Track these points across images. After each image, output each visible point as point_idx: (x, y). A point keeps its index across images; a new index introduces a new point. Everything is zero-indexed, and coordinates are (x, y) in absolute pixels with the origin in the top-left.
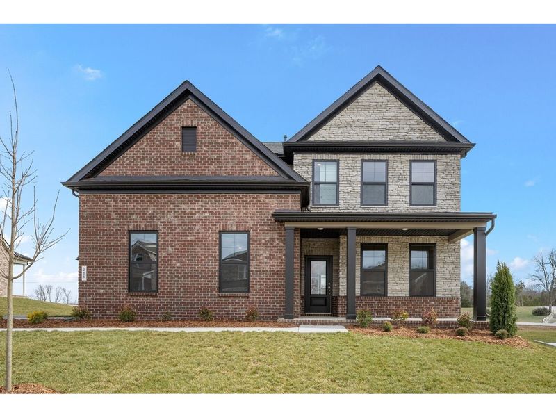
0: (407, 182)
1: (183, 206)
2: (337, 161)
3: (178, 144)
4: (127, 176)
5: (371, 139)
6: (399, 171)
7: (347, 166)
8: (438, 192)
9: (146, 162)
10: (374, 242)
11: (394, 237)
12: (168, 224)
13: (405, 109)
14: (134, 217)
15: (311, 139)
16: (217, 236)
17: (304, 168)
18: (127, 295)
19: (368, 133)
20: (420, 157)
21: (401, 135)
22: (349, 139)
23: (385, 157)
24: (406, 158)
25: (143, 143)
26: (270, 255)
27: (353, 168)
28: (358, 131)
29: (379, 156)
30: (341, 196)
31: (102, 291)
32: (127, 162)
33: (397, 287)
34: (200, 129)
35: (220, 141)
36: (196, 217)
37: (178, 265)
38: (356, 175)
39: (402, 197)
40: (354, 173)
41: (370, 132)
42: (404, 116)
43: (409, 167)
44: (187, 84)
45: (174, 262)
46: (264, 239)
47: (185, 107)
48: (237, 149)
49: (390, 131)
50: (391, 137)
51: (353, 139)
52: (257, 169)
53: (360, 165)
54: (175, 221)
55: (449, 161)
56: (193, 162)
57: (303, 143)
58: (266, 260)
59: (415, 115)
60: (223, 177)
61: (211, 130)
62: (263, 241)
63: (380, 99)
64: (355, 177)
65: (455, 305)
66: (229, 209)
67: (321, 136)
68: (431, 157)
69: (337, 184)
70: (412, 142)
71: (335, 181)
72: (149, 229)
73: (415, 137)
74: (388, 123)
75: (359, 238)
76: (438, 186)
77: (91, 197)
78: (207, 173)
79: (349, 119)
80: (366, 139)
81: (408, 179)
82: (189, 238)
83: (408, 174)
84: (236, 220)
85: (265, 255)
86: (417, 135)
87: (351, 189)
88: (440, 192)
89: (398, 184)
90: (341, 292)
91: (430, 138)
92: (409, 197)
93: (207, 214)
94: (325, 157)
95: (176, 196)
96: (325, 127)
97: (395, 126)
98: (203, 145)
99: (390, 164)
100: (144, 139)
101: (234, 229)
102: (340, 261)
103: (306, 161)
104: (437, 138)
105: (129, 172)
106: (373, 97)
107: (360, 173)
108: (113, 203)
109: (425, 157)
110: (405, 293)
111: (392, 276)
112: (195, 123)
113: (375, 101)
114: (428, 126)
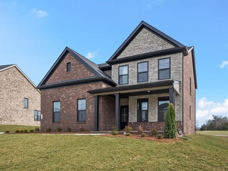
0: (157, 70)
1: (67, 91)
2: (128, 65)
3: (66, 70)
4: (52, 83)
5: (141, 53)
6: (153, 65)
7: (132, 67)
8: (171, 72)
9: (57, 77)
10: (143, 98)
11: (151, 95)
12: (63, 98)
13: (156, 36)
14: (54, 97)
15: (118, 58)
16: (77, 101)
17: (115, 70)
18: (52, 124)
19: (140, 51)
20: (163, 57)
21: (154, 49)
22: (132, 55)
23: (147, 60)
24: (156, 59)
25: (56, 71)
26: (93, 107)
27: (134, 67)
28: (136, 51)
29: (144, 60)
30: (129, 80)
31: (46, 122)
32: (52, 78)
33: (153, 118)
34: (72, 63)
35: (77, 66)
36: (70, 95)
37: (66, 112)
38: (135, 70)
39: (155, 77)
40: (134, 69)
41: (141, 50)
42: (156, 40)
43: (157, 63)
44: (67, 48)
45: (64, 111)
46: (91, 101)
47: (67, 56)
48: (82, 68)
49: (149, 48)
50: (150, 51)
51: (134, 55)
52: (88, 75)
53: (137, 65)
54: (65, 97)
55: (176, 56)
56: (70, 75)
57: (115, 60)
58: (91, 109)
59: (160, 38)
60: (78, 79)
61: (75, 63)
62: (90, 102)
63: (145, 35)
64: (135, 71)
65: (179, 125)
66: (80, 91)
67: (122, 56)
68: (168, 56)
69: (128, 75)
70: (159, 51)
71: (127, 74)
72: (58, 100)
73: (160, 48)
74: (148, 45)
75: (136, 97)
76: (171, 69)
77: (43, 91)
78: (73, 78)
79: (132, 47)
80: (139, 54)
81: (157, 68)
82: (69, 103)
83: (157, 66)
84: (82, 94)
85: (91, 107)
86: (161, 47)
87: (133, 76)
88: (172, 72)
89: (153, 71)
90: (129, 120)
91: (167, 47)
92: (157, 76)
93: (73, 93)
94: (123, 64)
95: (65, 88)
96: (123, 52)
97: (151, 45)
98: (73, 68)
99: (149, 62)
100: (57, 70)
101: (81, 98)
102: (129, 107)
103: (116, 67)
104: (170, 47)
105: (53, 82)
106: (142, 35)
107: (137, 69)
108: (49, 93)
109: (165, 57)
110: (156, 120)
111: (150, 113)
112: (70, 61)
113: (143, 36)
114: (166, 42)
